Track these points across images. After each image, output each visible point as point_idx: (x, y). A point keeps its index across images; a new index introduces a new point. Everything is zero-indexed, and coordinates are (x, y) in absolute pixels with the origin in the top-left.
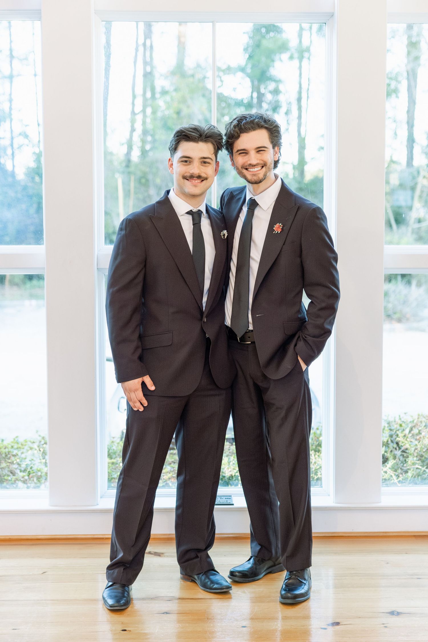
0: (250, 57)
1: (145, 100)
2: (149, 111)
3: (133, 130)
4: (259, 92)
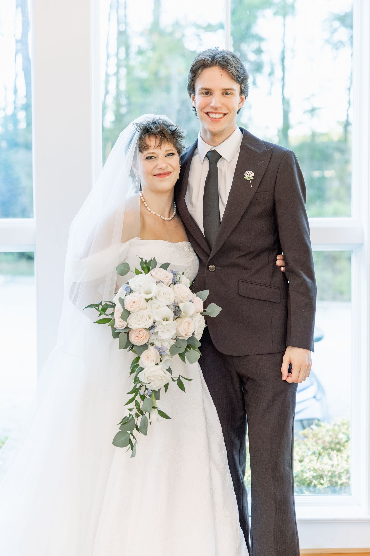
0: (234, 13)
2: (123, 71)
3: (107, 93)
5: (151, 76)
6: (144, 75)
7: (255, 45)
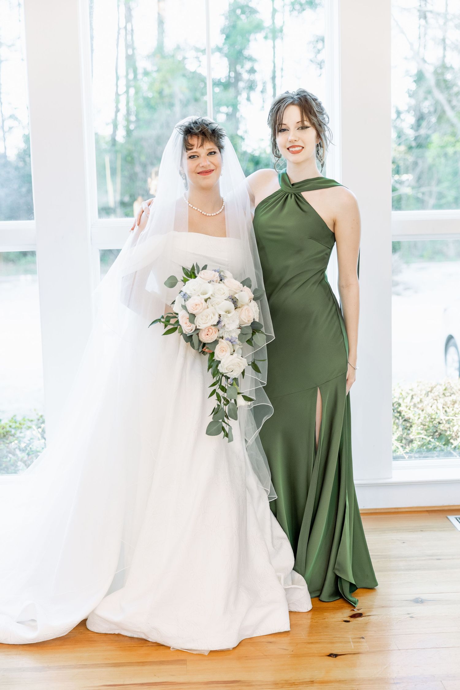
0: (228, 37)
1: (128, 81)
2: (132, 91)
3: (117, 110)
4: (236, 72)
5: (156, 95)
6: (150, 95)
7: (248, 65)
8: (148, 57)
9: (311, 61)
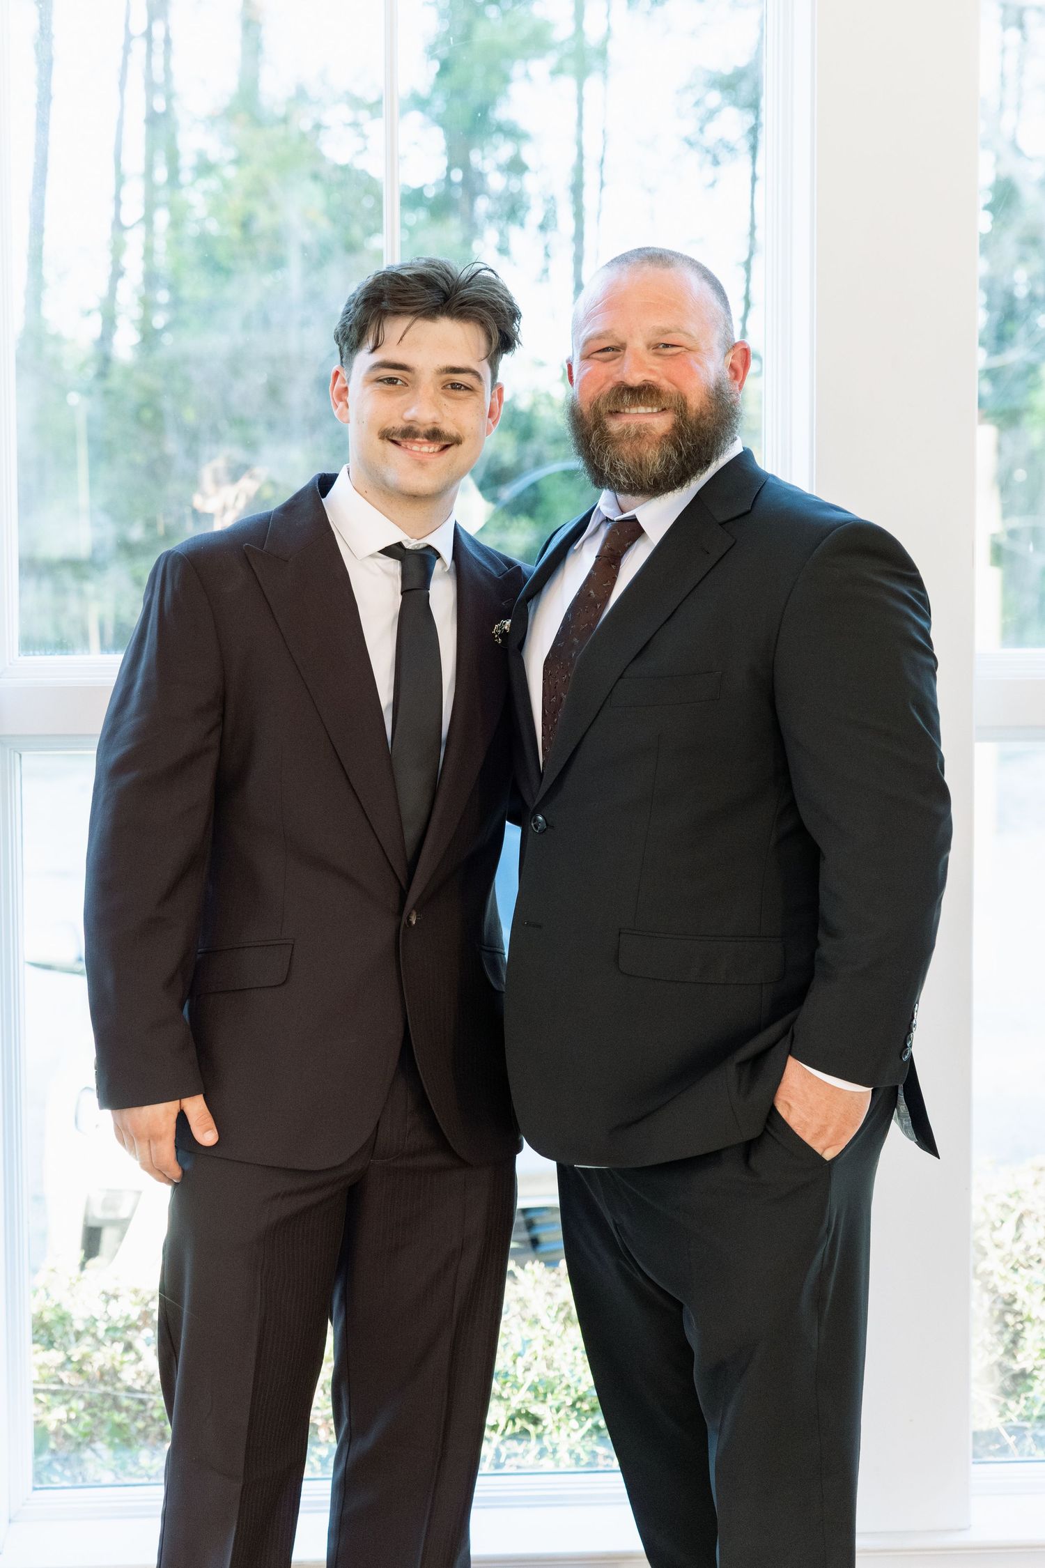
0: (445, 68)
1: (151, 188)
2: (162, 218)
3: (117, 273)
4: (466, 167)
5: (235, 232)
6: (213, 227)
7: (505, 150)
8: (212, 120)
9: (690, 143)
